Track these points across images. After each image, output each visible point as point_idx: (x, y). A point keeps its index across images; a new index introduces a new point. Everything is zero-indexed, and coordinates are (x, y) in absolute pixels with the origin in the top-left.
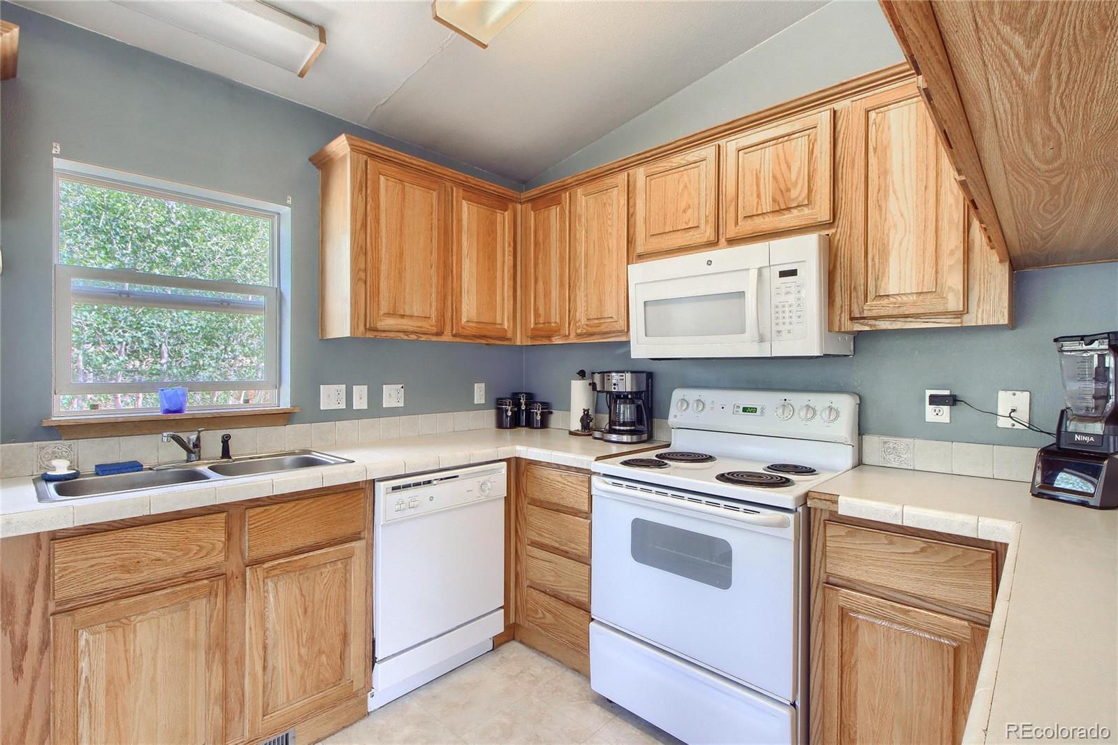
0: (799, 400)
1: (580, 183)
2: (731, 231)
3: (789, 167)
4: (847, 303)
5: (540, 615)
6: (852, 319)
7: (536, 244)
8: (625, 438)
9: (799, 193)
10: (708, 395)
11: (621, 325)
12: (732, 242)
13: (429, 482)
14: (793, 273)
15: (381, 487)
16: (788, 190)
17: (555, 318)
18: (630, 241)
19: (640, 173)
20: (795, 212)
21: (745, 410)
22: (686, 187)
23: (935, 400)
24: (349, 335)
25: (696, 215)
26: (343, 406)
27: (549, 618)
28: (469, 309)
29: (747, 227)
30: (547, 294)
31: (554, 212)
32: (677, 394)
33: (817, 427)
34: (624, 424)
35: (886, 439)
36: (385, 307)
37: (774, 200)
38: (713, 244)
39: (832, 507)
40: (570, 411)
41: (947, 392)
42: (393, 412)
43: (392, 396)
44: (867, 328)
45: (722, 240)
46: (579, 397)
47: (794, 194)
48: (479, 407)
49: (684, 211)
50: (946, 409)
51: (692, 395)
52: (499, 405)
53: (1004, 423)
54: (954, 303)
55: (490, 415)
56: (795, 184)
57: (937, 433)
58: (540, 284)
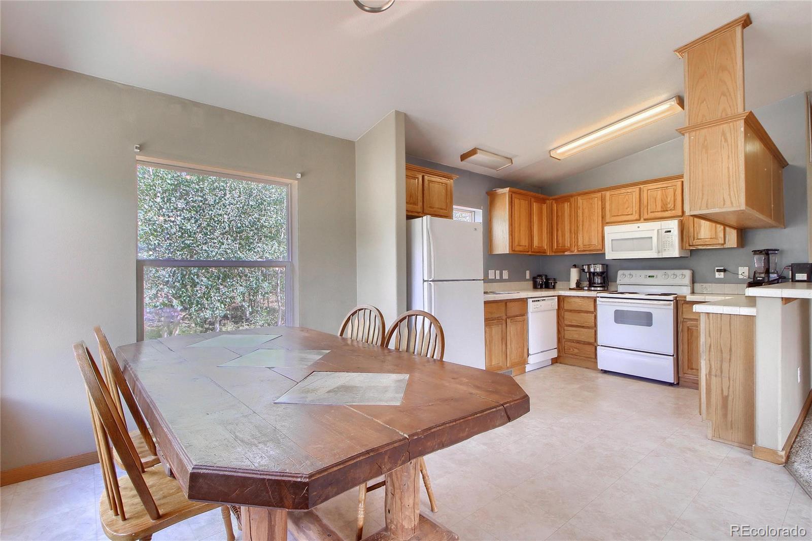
0: (670, 272)
1: (579, 195)
2: (646, 216)
3: (667, 197)
4: (688, 240)
5: (572, 350)
6: (690, 245)
7: (557, 217)
8: (599, 289)
9: (670, 206)
10: (633, 272)
11: (600, 247)
12: (646, 220)
13: (538, 301)
14: (670, 231)
15: (530, 301)
16: (667, 205)
17: (568, 244)
18: (603, 217)
19: (608, 194)
20: (669, 212)
21: (649, 277)
22: (627, 200)
23: (719, 271)
24: (508, 253)
25: (631, 210)
26: (494, 278)
27: (576, 351)
28: (536, 243)
29: (653, 215)
30: (564, 235)
31: (566, 205)
32: (620, 273)
33: (678, 281)
34: (598, 284)
35: (701, 284)
36: (516, 243)
37: (662, 207)
38: (638, 220)
39: (684, 299)
40: (569, 281)
41: (722, 268)
42: (505, 281)
43: (506, 275)
44: (694, 248)
45: (642, 219)
46: (574, 274)
47: (669, 206)
48: (527, 280)
49: (627, 209)
50: (722, 273)
51: (627, 272)
52: (534, 279)
53: (741, 277)
54: (721, 241)
55: (531, 283)
56: (669, 203)
57: (719, 281)
58: (560, 232)
